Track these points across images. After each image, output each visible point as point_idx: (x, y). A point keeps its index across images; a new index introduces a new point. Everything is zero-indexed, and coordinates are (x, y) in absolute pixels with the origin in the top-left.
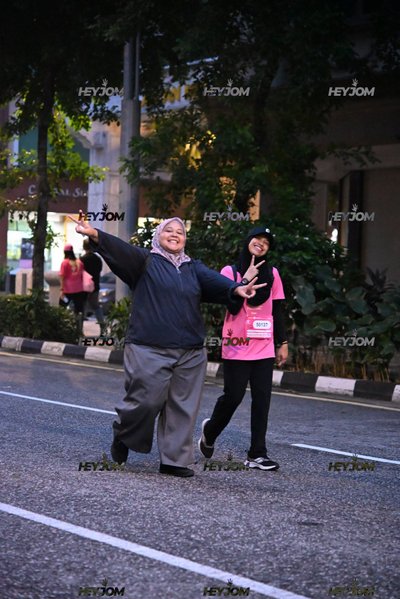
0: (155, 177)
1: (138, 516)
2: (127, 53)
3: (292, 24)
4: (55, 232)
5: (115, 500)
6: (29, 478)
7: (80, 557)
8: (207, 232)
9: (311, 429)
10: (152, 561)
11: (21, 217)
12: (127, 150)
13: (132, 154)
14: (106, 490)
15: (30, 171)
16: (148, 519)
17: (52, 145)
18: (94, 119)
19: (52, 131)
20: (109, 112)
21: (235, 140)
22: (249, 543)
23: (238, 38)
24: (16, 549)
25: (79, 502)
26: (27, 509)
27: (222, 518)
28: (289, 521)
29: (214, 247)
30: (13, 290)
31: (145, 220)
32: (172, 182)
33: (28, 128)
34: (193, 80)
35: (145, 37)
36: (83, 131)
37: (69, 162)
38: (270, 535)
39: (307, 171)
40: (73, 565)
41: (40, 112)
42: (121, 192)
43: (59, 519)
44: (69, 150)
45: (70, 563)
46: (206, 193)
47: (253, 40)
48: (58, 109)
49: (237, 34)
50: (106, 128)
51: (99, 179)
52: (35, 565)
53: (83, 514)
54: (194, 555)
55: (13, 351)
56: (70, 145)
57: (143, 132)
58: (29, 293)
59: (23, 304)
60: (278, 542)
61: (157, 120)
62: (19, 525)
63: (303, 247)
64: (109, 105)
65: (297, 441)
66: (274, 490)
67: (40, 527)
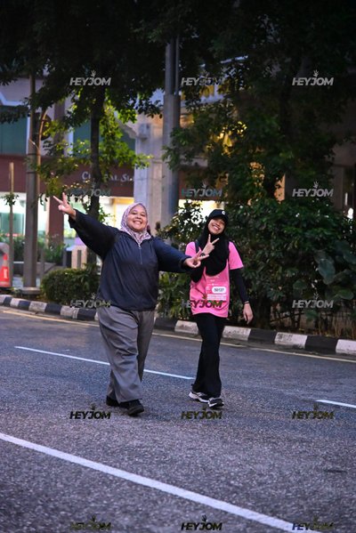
0: (193, 164)
1: (184, 464)
2: (168, 54)
3: (313, 25)
4: (106, 213)
5: (163, 450)
6: (88, 431)
7: (134, 501)
8: (239, 212)
9: (333, 387)
10: (197, 504)
11: (76, 200)
12: (169, 140)
13: (174, 143)
14: (155, 441)
15: (85, 159)
16: (192, 467)
17: (102, 136)
18: (140, 112)
19: (103, 123)
20: (153, 106)
21: (263, 129)
22: (282, 488)
23: (265, 38)
24: (79, 493)
25: (133, 452)
26: (86, 458)
27: (258, 466)
28: (317, 469)
29: (245, 225)
30: (69, 265)
31: (185, 201)
32: (208, 168)
33: (82, 121)
34: (227, 76)
35: (183, 39)
36: (129, 124)
37: (118, 151)
38: (300, 481)
39: (326, 156)
40: (129, 508)
41: (92, 107)
42: (163, 177)
43: (115, 467)
44: (118, 140)
45: (126, 506)
46: (238, 177)
47: (279, 40)
48: (109, 104)
49: (265, 36)
50: (150, 120)
51: (144, 165)
52: (95, 508)
53: (136, 463)
54: (234, 499)
55: (70, 318)
56: (119, 136)
57: (182, 123)
58: (83, 267)
59: (79, 277)
60: (307, 487)
61: (194, 113)
62: (80, 472)
63: (324, 224)
64: (153, 100)
65: (321, 397)
66: (302, 441)
67: (99, 474)
